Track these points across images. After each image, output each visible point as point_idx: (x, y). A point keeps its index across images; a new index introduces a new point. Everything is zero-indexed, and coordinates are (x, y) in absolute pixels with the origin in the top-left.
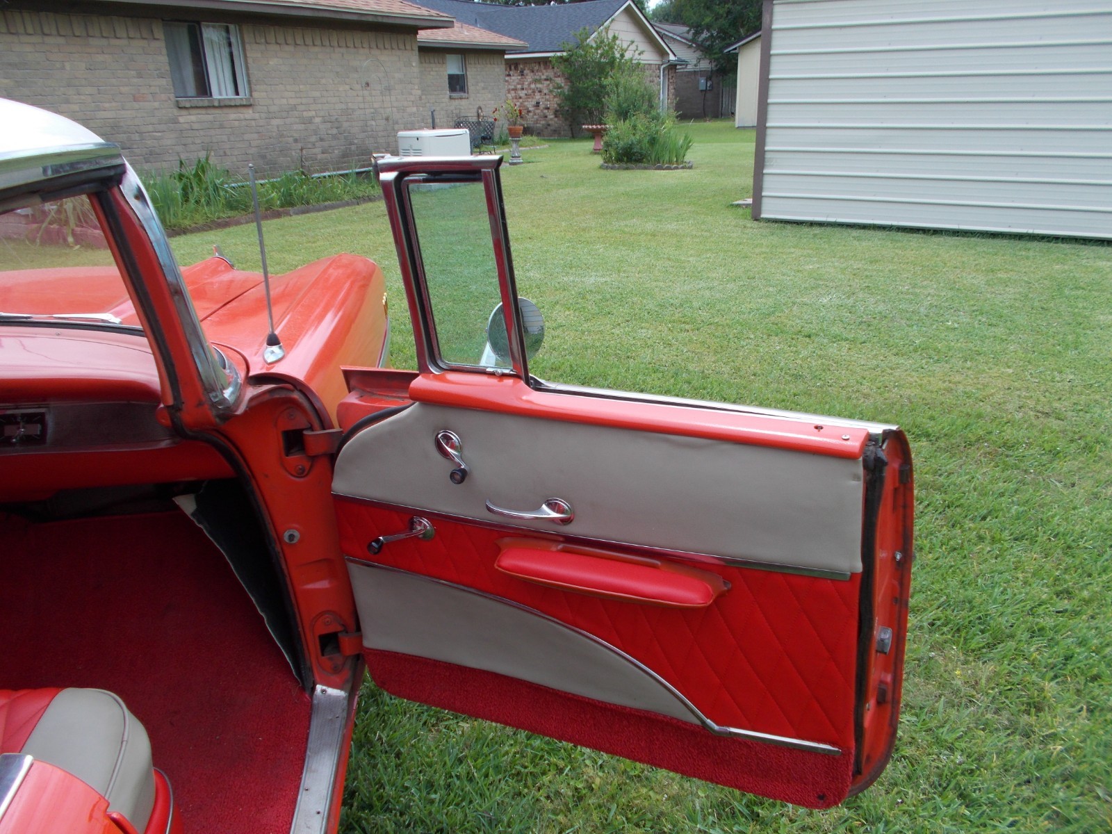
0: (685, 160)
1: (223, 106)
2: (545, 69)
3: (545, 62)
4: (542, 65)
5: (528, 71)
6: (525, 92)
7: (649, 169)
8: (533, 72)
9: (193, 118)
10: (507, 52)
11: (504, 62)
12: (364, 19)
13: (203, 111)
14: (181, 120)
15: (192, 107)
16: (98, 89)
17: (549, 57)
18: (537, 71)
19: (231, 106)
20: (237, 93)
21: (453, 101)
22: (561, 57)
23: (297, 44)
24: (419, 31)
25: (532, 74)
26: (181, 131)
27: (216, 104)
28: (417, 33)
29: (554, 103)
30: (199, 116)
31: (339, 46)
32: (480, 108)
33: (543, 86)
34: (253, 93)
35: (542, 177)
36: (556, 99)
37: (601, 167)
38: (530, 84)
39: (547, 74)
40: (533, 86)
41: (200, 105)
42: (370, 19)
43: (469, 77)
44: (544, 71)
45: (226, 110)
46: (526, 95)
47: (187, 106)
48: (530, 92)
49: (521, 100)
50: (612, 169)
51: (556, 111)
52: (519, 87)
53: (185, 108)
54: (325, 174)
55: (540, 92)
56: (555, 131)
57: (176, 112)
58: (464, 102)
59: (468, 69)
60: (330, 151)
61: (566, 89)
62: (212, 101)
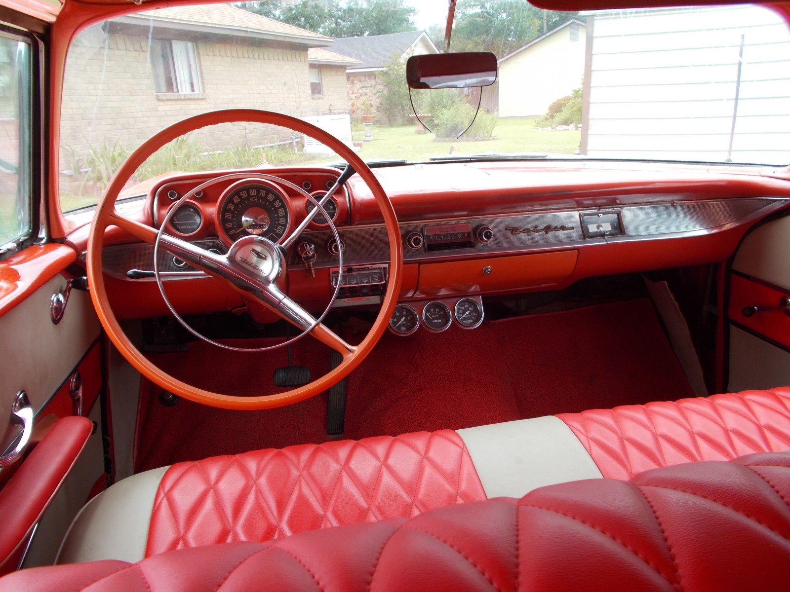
0: (492, 135)
1: (187, 99)
2: (369, 79)
3: (371, 75)
4: (367, 77)
5: (357, 81)
6: (355, 95)
7: (471, 141)
8: (360, 81)
9: (167, 108)
10: (347, 68)
11: (345, 74)
12: (278, 39)
13: (174, 103)
14: (160, 108)
15: (167, 100)
16: (108, 86)
17: (374, 71)
18: (364, 81)
19: (191, 99)
20: (193, 91)
21: (314, 100)
22: (382, 71)
23: (233, 57)
24: (309, 49)
25: (360, 83)
26: (160, 116)
27: (182, 97)
28: (308, 50)
29: (376, 102)
30: (171, 106)
31: (259, 59)
32: (331, 105)
33: (368, 91)
34: (206, 91)
35: (399, 147)
36: (378, 100)
37: (434, 141)
38: (358, 90)
39: (371, 83)
40: (361, 91)
41: (173, 98)
42: (282, 39)
43: (324, 84)
44: (369, 81)
45: (188, 102)
46: (356, 97)
47: (164, 99)
48: (358, 95)
49: (352, 101)
50: (443, 141)
51: (378, 108)
52: (351, 92)
53: (162, 100)
54: (259, 146)
55: (366, 95)
56: (377, 121)
57: (156, 103)
58: (321, 101)
59: (323, 79)
60: (255, 132)
61: (386, 92)
62: (180, 95)
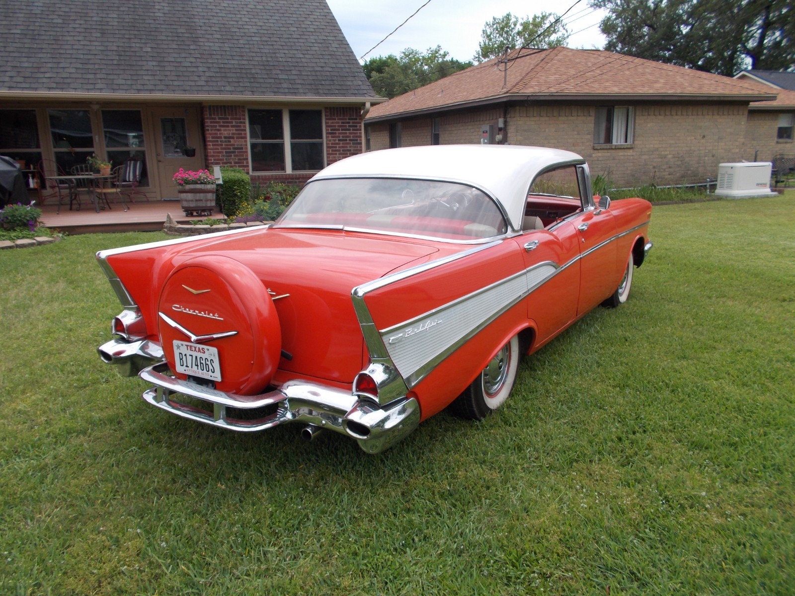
1: (617, 148)
9: (600, 154)
13: (606, 151)
14: (594, 155)
15: (601, 149)
19: (621, 149)
20: (626, 142)
21: (780, 144)
23: (666, 115)
24: (751, 103)
27: (614, 147)
28: (749, 105)
30: (603, 154)
31: (692, 115)
34: (635, 142)
41: (605, 148)
45: (617, 151)
47: (598, 148)
54: (666, 187)
57: (592, 151)
58: (790, 145)
60: (674, 174)
